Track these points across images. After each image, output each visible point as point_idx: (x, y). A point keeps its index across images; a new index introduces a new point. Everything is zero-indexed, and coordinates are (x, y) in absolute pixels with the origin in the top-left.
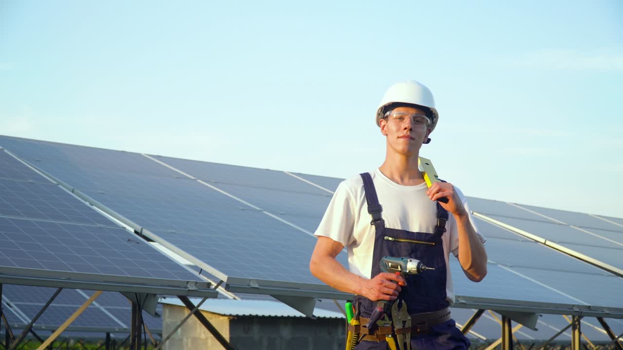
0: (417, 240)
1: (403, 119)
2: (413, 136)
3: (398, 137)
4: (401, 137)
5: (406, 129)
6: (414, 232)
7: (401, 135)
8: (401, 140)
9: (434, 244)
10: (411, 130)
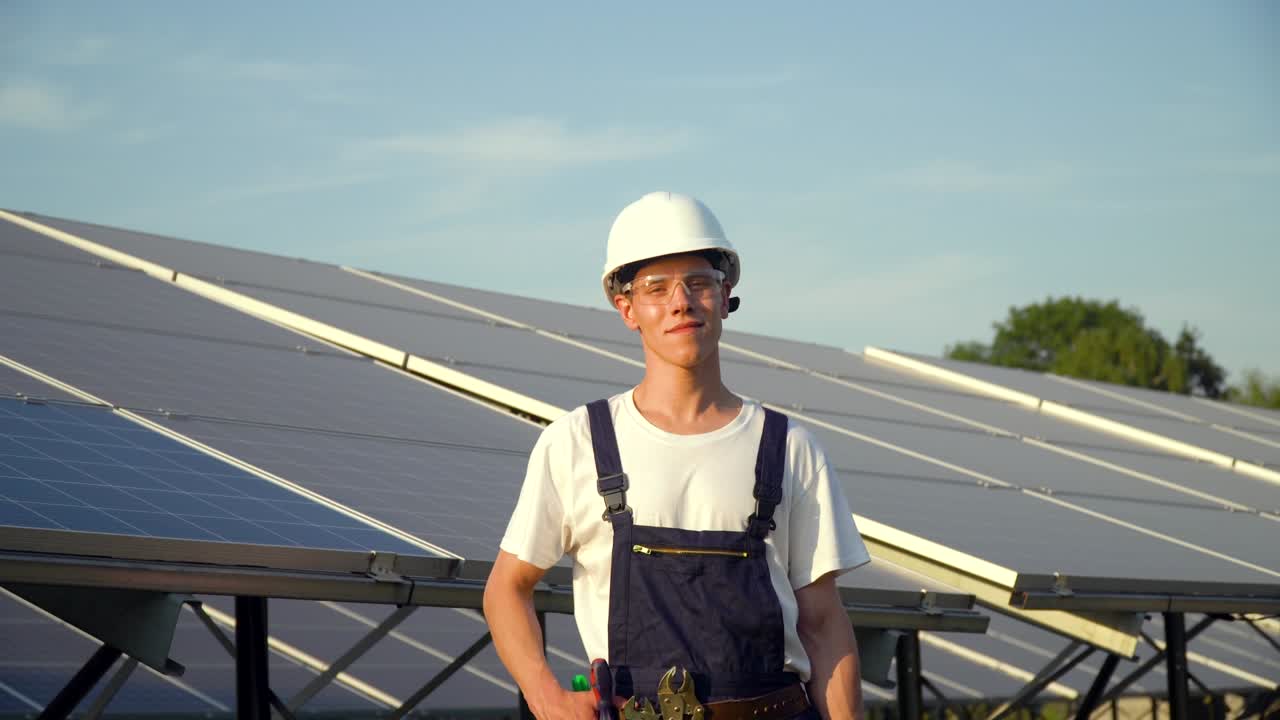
0: (703, 549)
1: (665, 290)
2: (699, 321)
3: (667, 332)
4: (672, 331)
5: (676, 312)
6: (699, 530)
7: (671, 326)
8: (674, 338)
9: (745, 555)
10: (689, 311)
